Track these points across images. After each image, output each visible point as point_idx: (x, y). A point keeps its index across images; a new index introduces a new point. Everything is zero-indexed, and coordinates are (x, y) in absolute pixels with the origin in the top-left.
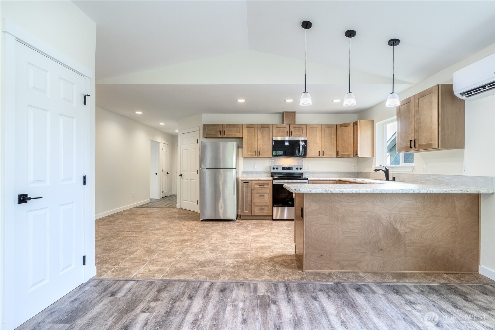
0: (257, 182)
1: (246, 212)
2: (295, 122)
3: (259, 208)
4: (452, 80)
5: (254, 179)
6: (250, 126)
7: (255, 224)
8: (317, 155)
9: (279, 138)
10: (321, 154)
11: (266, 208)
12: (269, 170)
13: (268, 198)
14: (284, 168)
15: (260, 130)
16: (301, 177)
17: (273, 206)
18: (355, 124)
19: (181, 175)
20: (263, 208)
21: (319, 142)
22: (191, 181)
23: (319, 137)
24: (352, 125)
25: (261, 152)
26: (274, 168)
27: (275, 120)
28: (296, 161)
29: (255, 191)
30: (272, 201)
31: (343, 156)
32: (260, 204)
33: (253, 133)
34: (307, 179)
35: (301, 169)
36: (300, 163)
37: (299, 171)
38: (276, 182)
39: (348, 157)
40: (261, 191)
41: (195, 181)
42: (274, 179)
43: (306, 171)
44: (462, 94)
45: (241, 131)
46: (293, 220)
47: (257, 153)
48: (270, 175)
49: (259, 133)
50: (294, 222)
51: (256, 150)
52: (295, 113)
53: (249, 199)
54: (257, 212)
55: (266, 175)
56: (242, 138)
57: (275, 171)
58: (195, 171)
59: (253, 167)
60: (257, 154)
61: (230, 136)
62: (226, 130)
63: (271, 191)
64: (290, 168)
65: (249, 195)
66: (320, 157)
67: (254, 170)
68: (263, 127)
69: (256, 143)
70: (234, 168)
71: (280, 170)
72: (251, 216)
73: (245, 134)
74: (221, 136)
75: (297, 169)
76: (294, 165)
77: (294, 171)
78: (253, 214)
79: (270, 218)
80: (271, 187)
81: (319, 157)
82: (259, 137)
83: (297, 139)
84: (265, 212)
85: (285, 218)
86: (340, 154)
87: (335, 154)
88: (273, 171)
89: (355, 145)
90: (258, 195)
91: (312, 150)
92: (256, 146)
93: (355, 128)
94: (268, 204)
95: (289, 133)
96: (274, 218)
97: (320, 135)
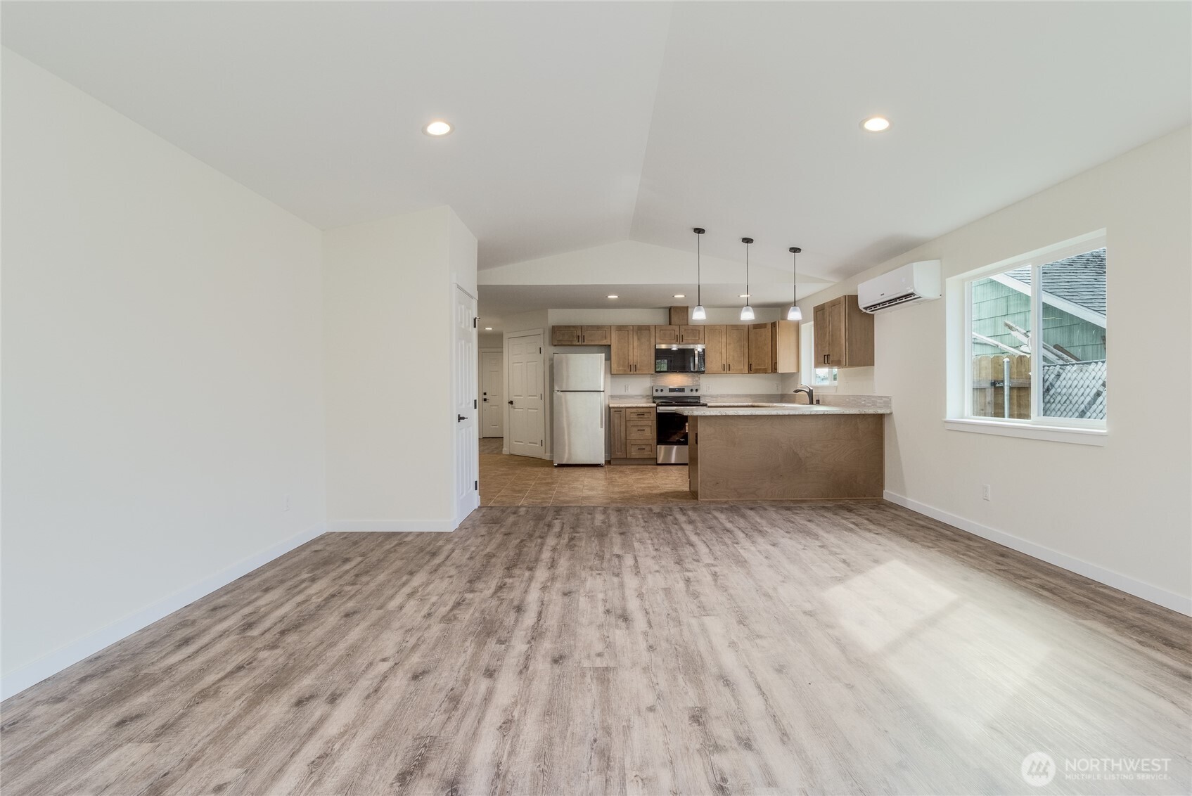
0: (634, 410)
1: (619, 454)
2: (687, 321)
3: (637, 447)
4: (857, 291)
5: (629, 405)
6: (621, 328)
7: (632, 469)
8: (721, 369)
9: (664, 346)
10: (727, 369)
11: (648, 448)
12: (649, 393)
13: (650, 433)
14: (671, 390)
15: (637, 333)
16: (697, 402)
17: (658, 444)
18: (774, 325)
19: (511, 403)
20: (644, 447)
21: (724, 351)
22: (530, 410)
23: (724, 344)
24: (769, 326)
25: (638, 366)
26: (657, 390)
27: (658, 318)
28: (690, 380)
29: (632, 423)
30: (655, 437)
31: (757, 371)
32: (639, 442)
33: (627, 338)
34: (706, 405)
35: (697, 390)
36: (697, 381)
37: (694, 394)
38: (662, 409)
39: (765, 371)
40: (640, 423)
41: (536, 411)
42: (658, 405)
43: (705, 393)
44: (866, 308)
45: (608, 335)
46: (686, 464)
47: (633, 369)
48: (651, 400)
49: (635, 338)
50: (687, 467)
51: (631, 364)
52: (687, 308)
53: (623, 435)
54: (634, 453)
55: (645, 400)
56: (610, 346)
57: (659, 394)
58: (536, 396)
59: (626, 388)
60: (631, 370)
61: (593, 343)
62: (586, 334)
63: (655, 422)
64: (682, 390)
65: (623, 428)
66: (725, 372)
67: (626, 393)
68: (641, 329)
69: (631, 354)
70: (602, 390)
71: (666, 393)
72: (626, 458)
73: (614, 340)
74: (580, 343)
75: (692, 390)
76: (686, 385)
77: (687, 393)
78: (628, 457)
79: (653, 462)
80: (654, 417)
81: (723, 372)
82: (635, 344)
83: (691, 347)
84: (646, 454)
85: (673, 462)
86: (753, 367)
87: (746, 368)
88: (656, 394)
89: (774, 355)
90: (636, 429)
91: (714, 362)
92: (631, 358)
93: (774, 331)
94: (651, 442)
95: (679, 339)
96: (659, 462)
97: (724, 340)
